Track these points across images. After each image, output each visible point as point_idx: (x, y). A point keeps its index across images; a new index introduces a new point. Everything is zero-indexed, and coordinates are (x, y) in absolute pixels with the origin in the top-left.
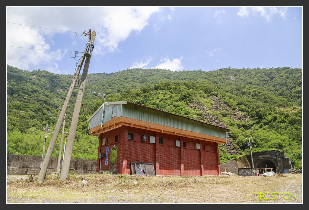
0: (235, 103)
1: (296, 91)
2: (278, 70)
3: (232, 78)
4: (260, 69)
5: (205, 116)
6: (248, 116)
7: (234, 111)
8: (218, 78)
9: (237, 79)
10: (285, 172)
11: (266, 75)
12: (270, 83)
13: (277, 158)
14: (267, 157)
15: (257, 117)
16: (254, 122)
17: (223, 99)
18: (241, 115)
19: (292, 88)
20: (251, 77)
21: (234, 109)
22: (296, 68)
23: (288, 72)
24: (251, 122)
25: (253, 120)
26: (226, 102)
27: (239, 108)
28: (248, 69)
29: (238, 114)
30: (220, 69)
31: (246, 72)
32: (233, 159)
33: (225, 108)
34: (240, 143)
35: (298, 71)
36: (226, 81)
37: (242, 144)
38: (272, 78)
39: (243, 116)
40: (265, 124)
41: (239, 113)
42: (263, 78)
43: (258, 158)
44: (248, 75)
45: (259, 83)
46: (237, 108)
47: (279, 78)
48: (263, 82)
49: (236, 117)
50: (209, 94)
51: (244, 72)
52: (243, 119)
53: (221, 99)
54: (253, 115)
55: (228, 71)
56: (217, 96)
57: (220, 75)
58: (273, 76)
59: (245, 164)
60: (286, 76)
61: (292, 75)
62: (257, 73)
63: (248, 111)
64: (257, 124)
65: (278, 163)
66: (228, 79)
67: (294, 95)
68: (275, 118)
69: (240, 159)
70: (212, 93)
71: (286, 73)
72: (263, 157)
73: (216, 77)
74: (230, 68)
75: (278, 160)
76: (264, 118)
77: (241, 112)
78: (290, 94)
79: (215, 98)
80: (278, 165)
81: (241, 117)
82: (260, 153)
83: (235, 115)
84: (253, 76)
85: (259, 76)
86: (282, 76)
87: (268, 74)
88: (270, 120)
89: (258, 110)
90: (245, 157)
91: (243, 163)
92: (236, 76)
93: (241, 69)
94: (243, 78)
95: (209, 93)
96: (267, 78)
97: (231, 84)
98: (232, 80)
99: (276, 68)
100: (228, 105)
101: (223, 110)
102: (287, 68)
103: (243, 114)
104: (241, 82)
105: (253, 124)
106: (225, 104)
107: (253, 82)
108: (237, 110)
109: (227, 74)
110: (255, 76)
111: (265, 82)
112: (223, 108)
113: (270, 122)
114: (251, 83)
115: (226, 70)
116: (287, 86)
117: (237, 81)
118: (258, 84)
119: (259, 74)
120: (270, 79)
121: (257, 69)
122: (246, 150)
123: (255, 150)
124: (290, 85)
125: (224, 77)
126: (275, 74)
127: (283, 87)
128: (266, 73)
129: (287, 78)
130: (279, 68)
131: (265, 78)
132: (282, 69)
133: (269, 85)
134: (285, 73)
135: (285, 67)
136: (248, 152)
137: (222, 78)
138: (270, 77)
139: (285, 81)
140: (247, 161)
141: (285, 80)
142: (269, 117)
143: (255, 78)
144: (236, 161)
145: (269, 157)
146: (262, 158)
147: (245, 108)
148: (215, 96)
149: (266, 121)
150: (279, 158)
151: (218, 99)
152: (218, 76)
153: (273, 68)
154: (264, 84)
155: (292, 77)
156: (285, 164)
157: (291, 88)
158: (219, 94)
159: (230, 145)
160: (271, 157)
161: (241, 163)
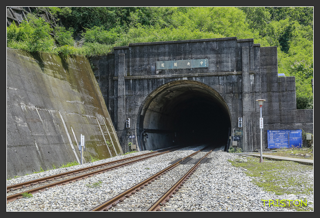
13: (240, 76)
14: (196, 70)
32: (24, 45)
43: (149, 72)
59: (86, 96)
65: (247, 99)
69: (65, 65)
72: (176, 70)
75: (245, 83)
80: (245, 110)
82: (162, 50)
90: (87, 62)
91: (79, 89)
122: (89, 32)
136: (101, 43)
140: (92, 84)
144: (42, 65)
145: (202, 69)
146: (171, 71)
150: (252, 77)
156: (276, 105)
160: (213, 69)
161: (68, 84)
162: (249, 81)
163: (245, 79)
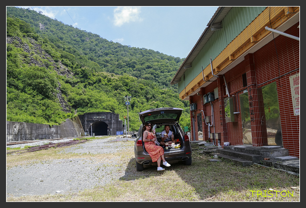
0: (59, 54)
1: (104, 60)
2: (90, 34)
3: (40, 26)
4: (73, 27)
5: (33, 61)
6: (72, 72)
7: (57, 63)
8: (23, 19)
9: (47, 28)
10: (117, 134)
11: (77, 36)
12: (80, 45)
13: (111, 120)
14: (102, 119)
15: (81, 76)
16: (79, 80)
17: (43, 46)
18: (65, 69)
19: (100, 56)
20: (62, 32)
21: (56, 61)
22: (106, 39)
23: (98, 40)
24: (75, 80)
25: (78, 78)
26: (47, 51)
27: (63, 61)
28: (61, 23)
29: (60, 67)
30: (27, 9)
31: (58, 25)
32: (70, 118)
33: (46, 56)
34: (72, 101)
35: (106, 42)
36: (34, 26)
37: (75, 102)
38: (83, 41)
39: (67, 72)
40: (90, 84)
41: (62, 66)
42: (74, 37)
43: (92, 119)
44: (60, 30)
45: (70, 41)
46: (60, 61)
47: (89, 43)
48: (74, 42)
49: (58, 70)
50: (25, 34)
51: (56, 25)
52: (66, 74)
53: (41, 44)
54: (78, 72)
55: (37, 15)
56: (36, 40)
57: (27, 16)
58: (84, 39)
59: (78, 124)
60: (95, 43)
61: (101, 44)
62: (69, 31)
63: (72, 67)
64: (82, 82)
65: (112, 125)
66: (37, 25)
67: (102, 63)
68: (100, 81)
69: (75, 119)
70: (30, 33)
71: (97, 40)
72: (98, 119)
73: (21, 17)
74: (41, 13)
75: (112, 122)
76: (89, 78)
77: (64, 66)
78: (99, 61)
79: (33, 41)
80: (112, 127)
81: (64, 72)
82: (95, 114)
83: (58, 68)
84: (65, 32)
85: (71, 34)
86: (92, 42)
87: (80, 35)
88: (95, 81)
89: (83, 68)
92: (47, 25)
93: (53, 20)
94: (54, 30)
95: (27, 32)
96: (79, 39)
97: (40, 32)
98: (41, 27)
99: (89, 32)
100: (50, 54)
101: (44, 58)
102: (98, 36)
103: (67, 69)
104: (51, 33)
105: (78, 82)
106: (46, 52)
107: (65, 38)
108: (60, 63)
109: (36, 19)
110: (67, 33)
111: (76, 43)
112: (44, 56)
113: (95, 83)
114: (62, 38)
115: (35, 14)
116: (96, 53)
117: (47, 31)
118: (69, 43)
119: (71, 33)
120: (81, 41)
121: (70, 26)
123: (89, 111)
124: (99, 52)
125: (32, 20)
126: (87, 38)
127: (92, 52)
128: (78, 34)
129: (96, 45)
130: (91, 33)
131: (76, 38)
132: (94, 36)
133: (79, 46)
134: (95, 40)
135: (96, 34)
136: (81, 112)
137: (29, 21)
138: (81, 39)
139: (94, 48)
140: (79, 122)
141: (94, 46)
142: (95, 79)
143: (66, 35)
144: (73, 121)
145: (103, 118)
147: (69, 63)
148: (34, 38)
149: (91, 82)
150: (114, 120)
151: (38, 43)
152: (23, 16)
153: (85, 31)
154: (75, 45)
155: (100, 46)
156: (118, 126)
157: (98, 55)
158: (39, 38)
159: (62, 101)
160: (105, 118)
162: (113, 121)
163: (112, 121)
